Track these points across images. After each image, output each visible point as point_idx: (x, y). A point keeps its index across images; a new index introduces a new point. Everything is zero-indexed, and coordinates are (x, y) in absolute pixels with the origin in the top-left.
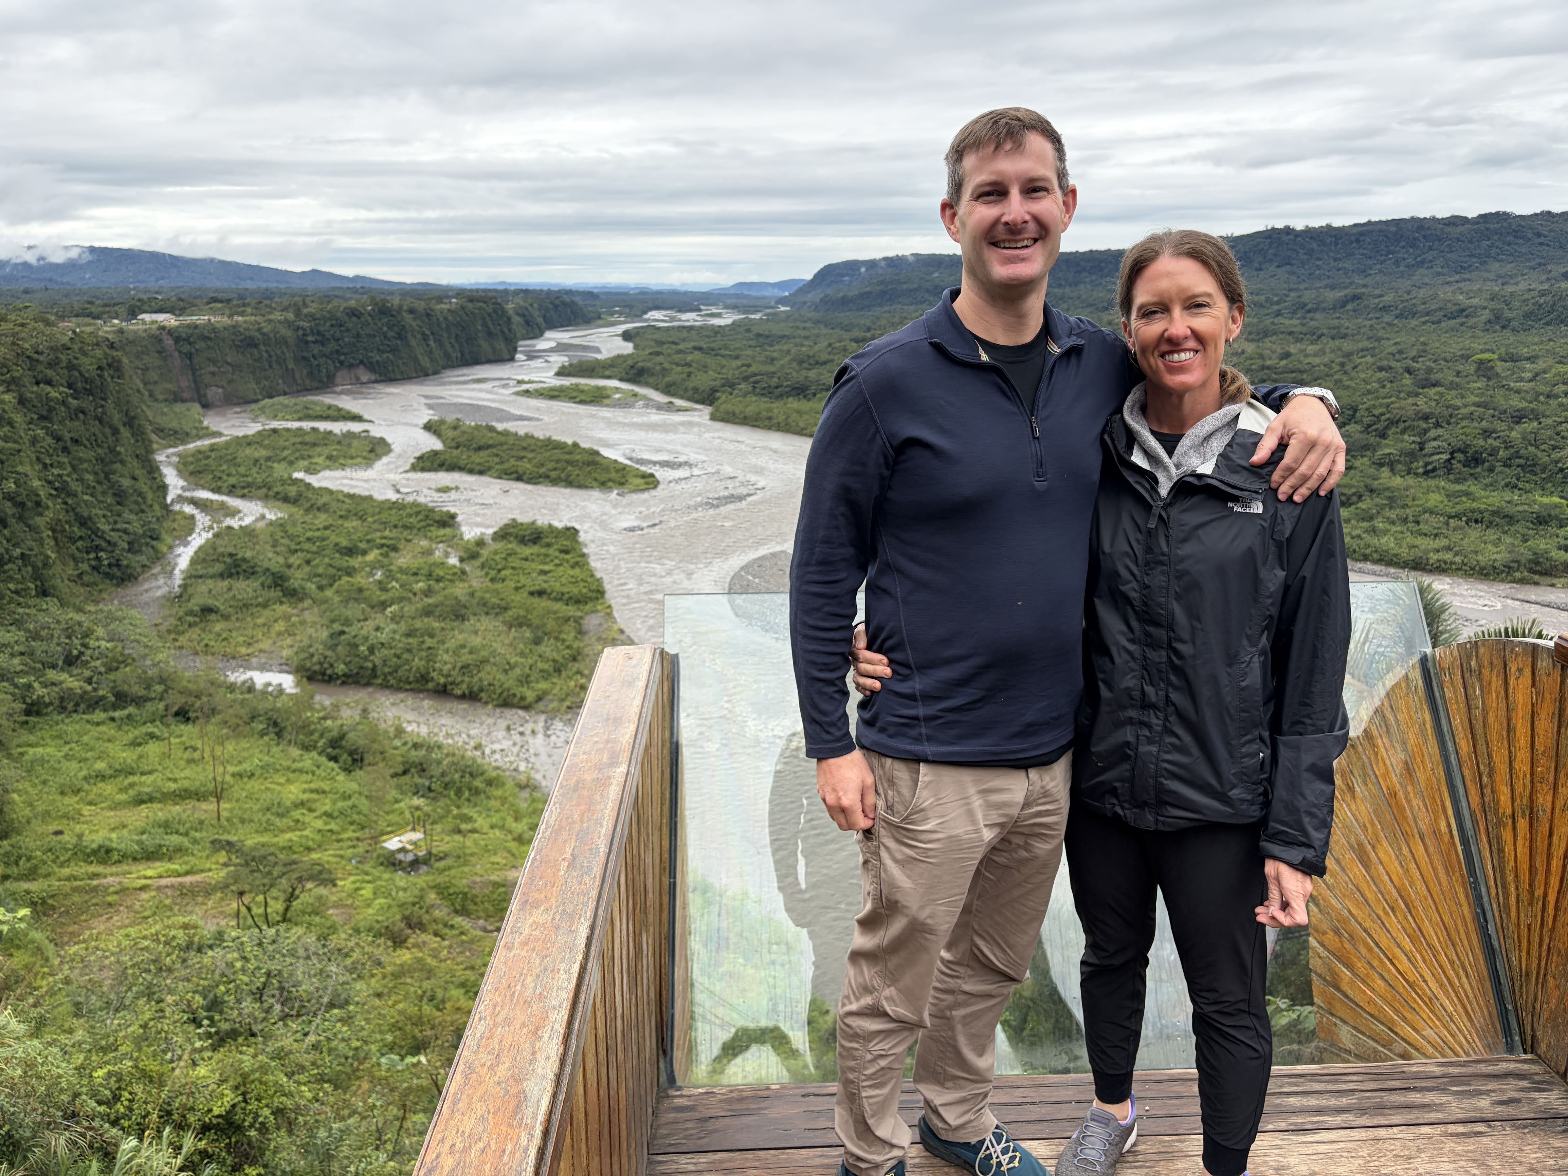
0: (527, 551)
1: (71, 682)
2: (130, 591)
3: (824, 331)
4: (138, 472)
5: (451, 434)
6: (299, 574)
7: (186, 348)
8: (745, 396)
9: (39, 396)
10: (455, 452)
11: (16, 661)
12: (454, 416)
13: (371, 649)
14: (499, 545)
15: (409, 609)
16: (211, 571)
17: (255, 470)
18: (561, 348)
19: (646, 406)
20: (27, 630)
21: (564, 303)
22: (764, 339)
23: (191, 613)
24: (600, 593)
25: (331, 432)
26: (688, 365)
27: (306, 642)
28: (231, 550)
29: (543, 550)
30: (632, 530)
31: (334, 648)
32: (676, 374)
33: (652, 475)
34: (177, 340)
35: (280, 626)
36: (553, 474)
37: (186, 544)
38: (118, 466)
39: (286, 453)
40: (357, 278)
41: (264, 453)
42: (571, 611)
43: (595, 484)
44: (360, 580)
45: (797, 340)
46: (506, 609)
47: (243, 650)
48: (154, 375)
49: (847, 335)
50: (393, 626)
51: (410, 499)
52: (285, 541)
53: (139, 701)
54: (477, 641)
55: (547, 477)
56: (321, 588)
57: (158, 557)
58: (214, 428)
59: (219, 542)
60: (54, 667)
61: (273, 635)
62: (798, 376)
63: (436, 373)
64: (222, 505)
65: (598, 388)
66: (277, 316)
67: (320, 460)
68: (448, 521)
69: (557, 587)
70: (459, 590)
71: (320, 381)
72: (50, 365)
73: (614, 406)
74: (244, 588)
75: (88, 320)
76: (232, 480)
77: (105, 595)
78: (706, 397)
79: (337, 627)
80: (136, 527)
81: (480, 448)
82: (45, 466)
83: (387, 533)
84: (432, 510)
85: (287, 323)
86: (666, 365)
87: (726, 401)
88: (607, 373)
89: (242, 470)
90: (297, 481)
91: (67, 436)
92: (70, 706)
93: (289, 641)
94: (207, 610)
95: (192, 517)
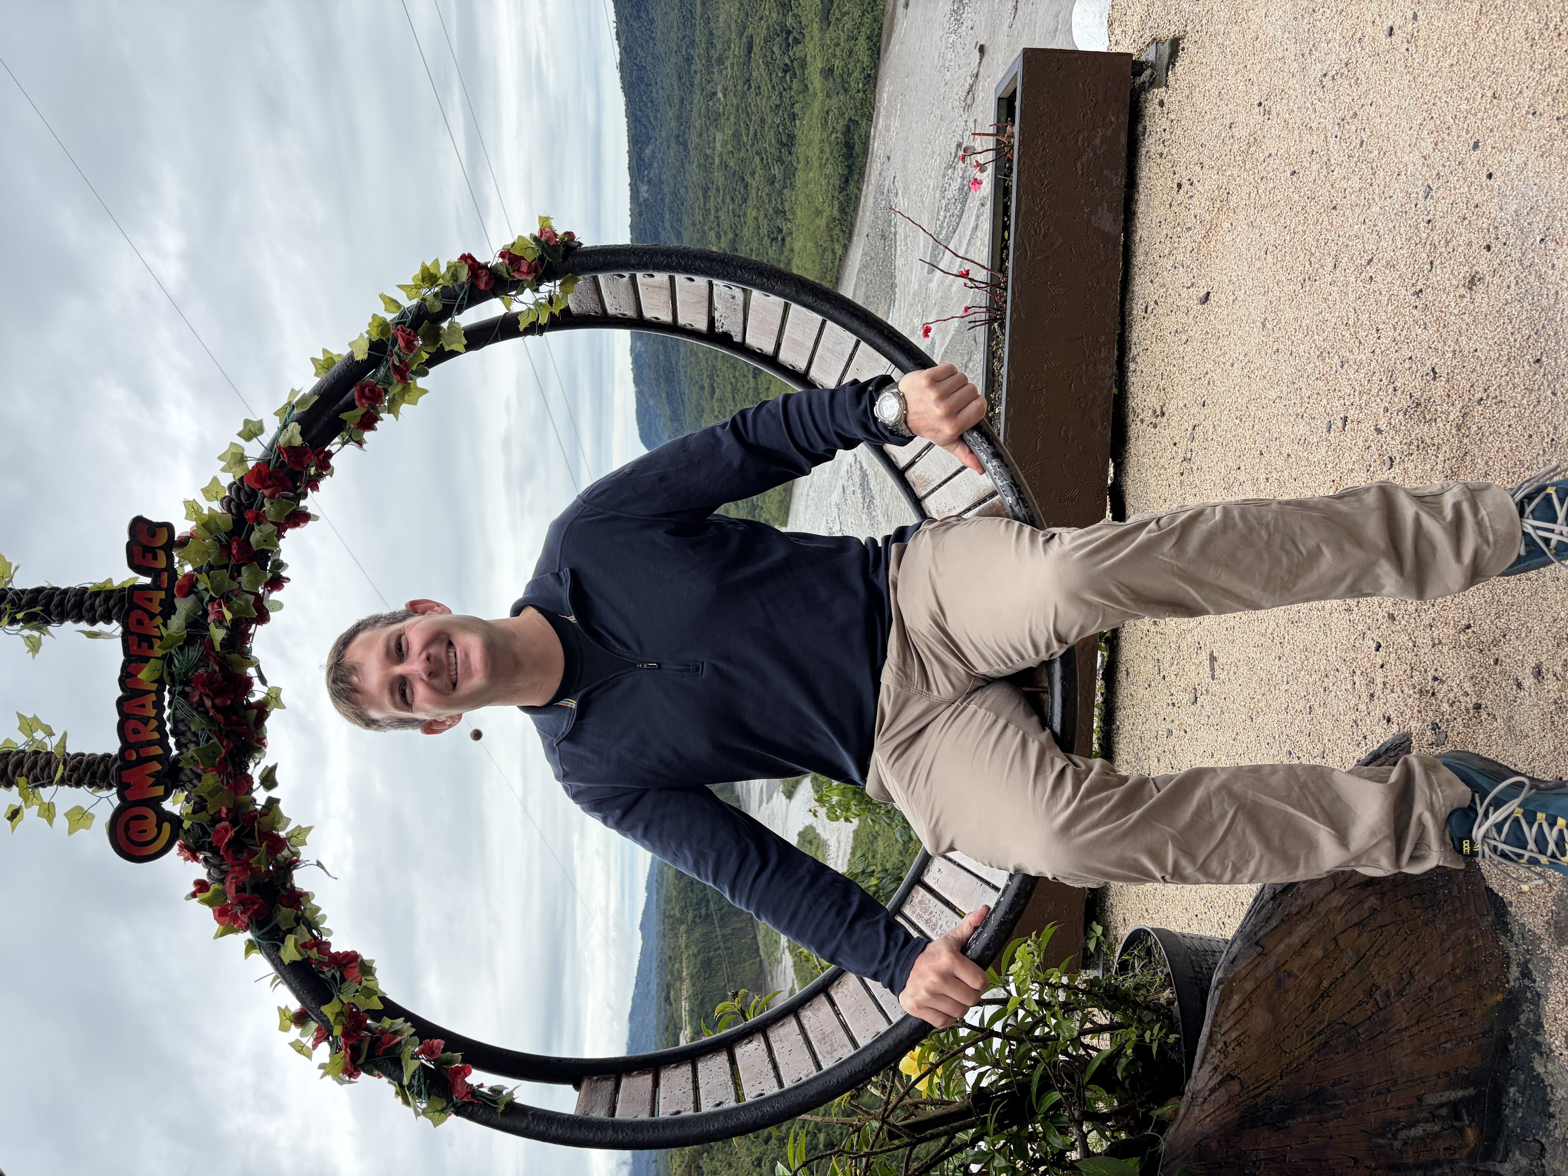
66: (682, 940)
85: (689, 931)
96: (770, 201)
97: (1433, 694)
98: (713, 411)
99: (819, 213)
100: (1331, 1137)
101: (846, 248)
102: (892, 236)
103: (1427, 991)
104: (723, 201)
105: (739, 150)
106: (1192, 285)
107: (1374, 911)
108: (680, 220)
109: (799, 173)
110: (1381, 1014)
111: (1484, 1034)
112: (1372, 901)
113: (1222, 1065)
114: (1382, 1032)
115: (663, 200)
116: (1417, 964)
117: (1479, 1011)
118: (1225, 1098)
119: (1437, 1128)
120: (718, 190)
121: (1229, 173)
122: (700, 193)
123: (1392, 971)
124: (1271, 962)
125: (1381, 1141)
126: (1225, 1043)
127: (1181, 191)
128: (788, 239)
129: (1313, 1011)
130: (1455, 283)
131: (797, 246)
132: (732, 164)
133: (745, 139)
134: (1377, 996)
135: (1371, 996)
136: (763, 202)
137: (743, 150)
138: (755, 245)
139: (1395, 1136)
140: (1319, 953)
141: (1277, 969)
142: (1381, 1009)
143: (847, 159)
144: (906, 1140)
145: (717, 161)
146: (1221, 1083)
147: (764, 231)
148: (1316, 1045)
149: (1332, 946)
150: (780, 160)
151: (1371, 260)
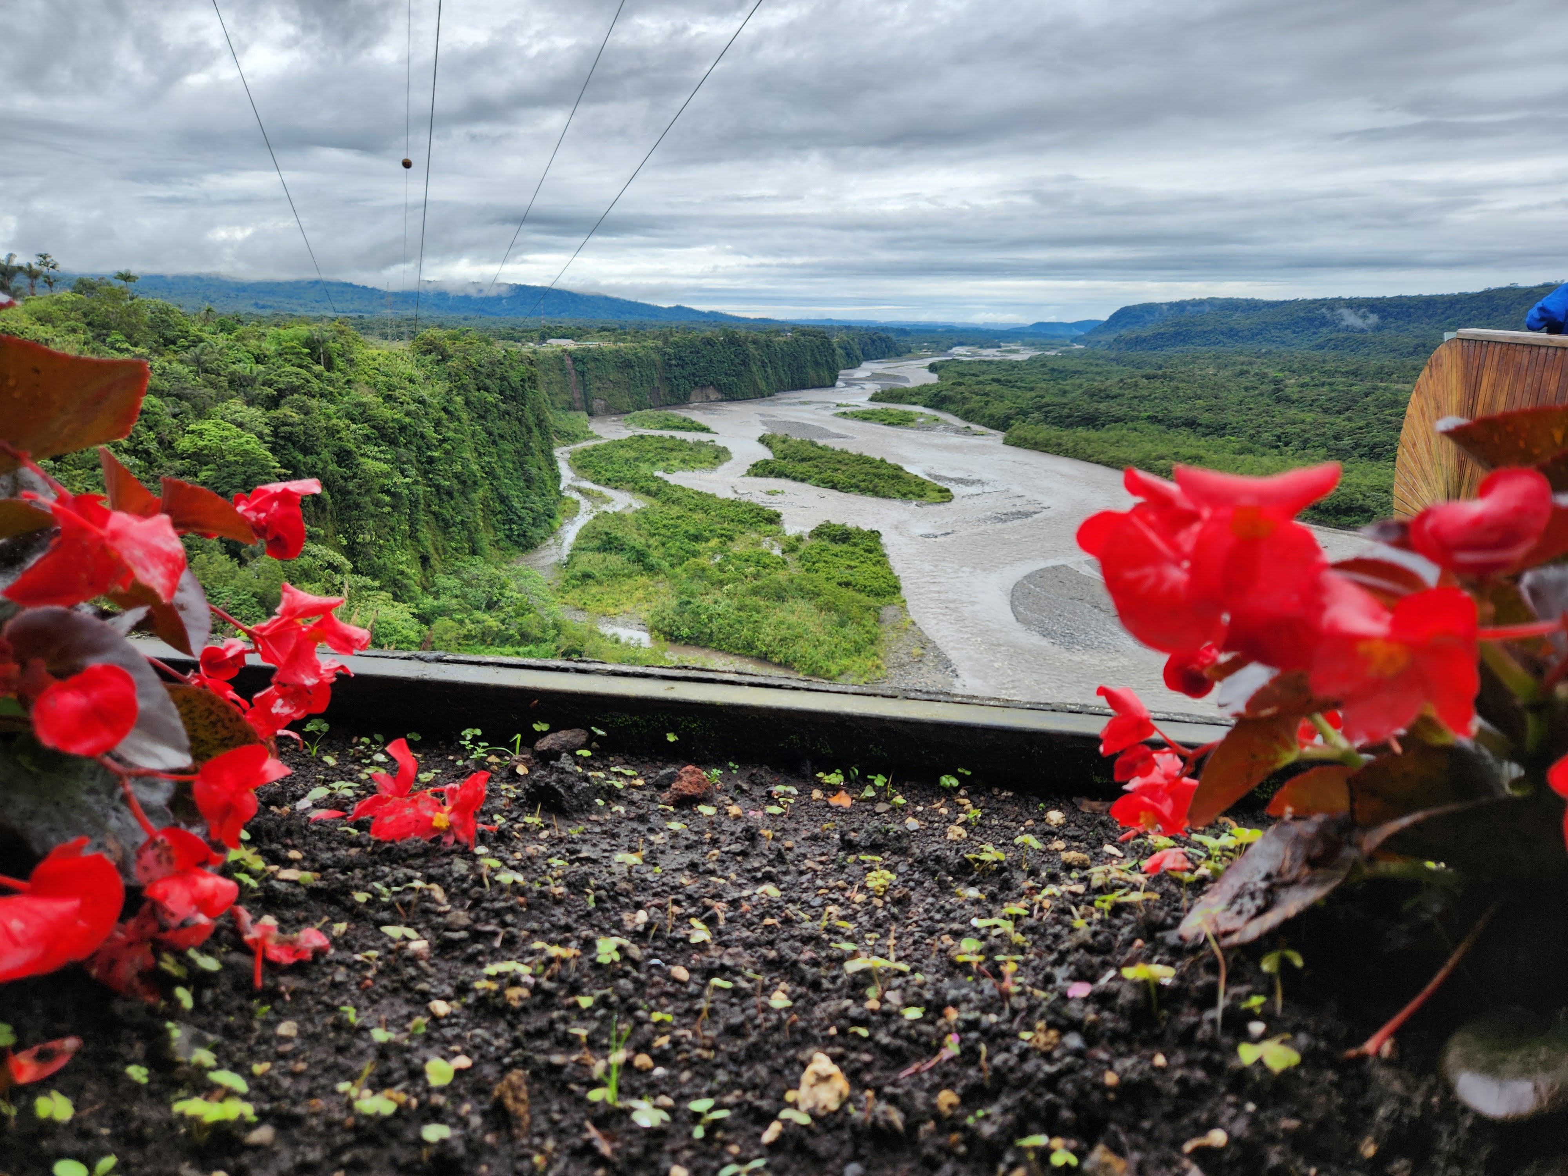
0: (837, 548)
1: (491, 621)
2: (532, 556)
3: (1116, 368)
4: (542, 464)
5: (780, 446)
6: (656, 554)
7: (580, 367)
8: (1037, 424)
9: (479, 400)
10: (783, 462)
11: (454, 601)
13: (710, 618)
14: (815, 542)
15: (742, 589)
16: (591, 545)
17: (626, 467)
18: (875, 377)
19: (946, 430)
20: (463, 579)
21: (880, 338)
22: (1057, 373)
23: (574, 577)
24: (896, 589)
25: (685, 440)
26: (986, 394)
27: (660, 608)
28: (607, 530)
29: (851, 549)
30: (927, 536)
31: (681, 614)
32: (975, 402)
33: (948, 490)
34: (575, 360)
35: (640, 593)
36: (862, 485)
37: (573, 523)
38: (529, 458)
39: (650, 455)
40: (712, 314)
41: (632, 454)
42: (872, 601)
43: (897, 495)
44: (703, 561)
45: (1090, 376)
46: (818, 595)
47: (612, 610)
48: (556, 388)
49: (1138, 372)
50: (728, 601)
51: (745, 499)
52: (647, 526)
53: (538, 641)
54: (793, 619)
55: (857, 487)
56: (672, 566)
57: (552, 532)
58: (596, 433)
59: (598, 523)
60: (478, 608)
61: (634, 600)
62: (1089, 407)
63: (770, 395)
64: (600, 495)
65: (905, 413)
66: (650, 343)
67: (675, 463)
68: (774, 519)
69: (861, 580)
70: (781, 576)
71: (679, 398)
72: (489, 376)
73: (919, 428)
74: (615, 561)
75: (511, 342)
76: (609, 475)
77: (514, 558)
78: (1001, 424)
79: (684, 597)
80: (539, 507)
81: (803, 460)
82: (480, 454)
83: (726, 525)
84: (762, 509)
85: (657, 349)
86: (967, 394)
87: (1020, 429)
88: (914, 400)
89: (616, 467)
90: (656, 479)
91: (496, 432)
92: (489, 640)
93: (646, 606)
94: (587, 576)
95: (578, 502)
96: (1318, 435)
98: (1131, 377)
104: (1334, 390)
109: (1338, 463)
120: (1349, 385)
122: (1355, 368)
132: (1368, 399)
136: (1318, 429)
145: (1380, 384)
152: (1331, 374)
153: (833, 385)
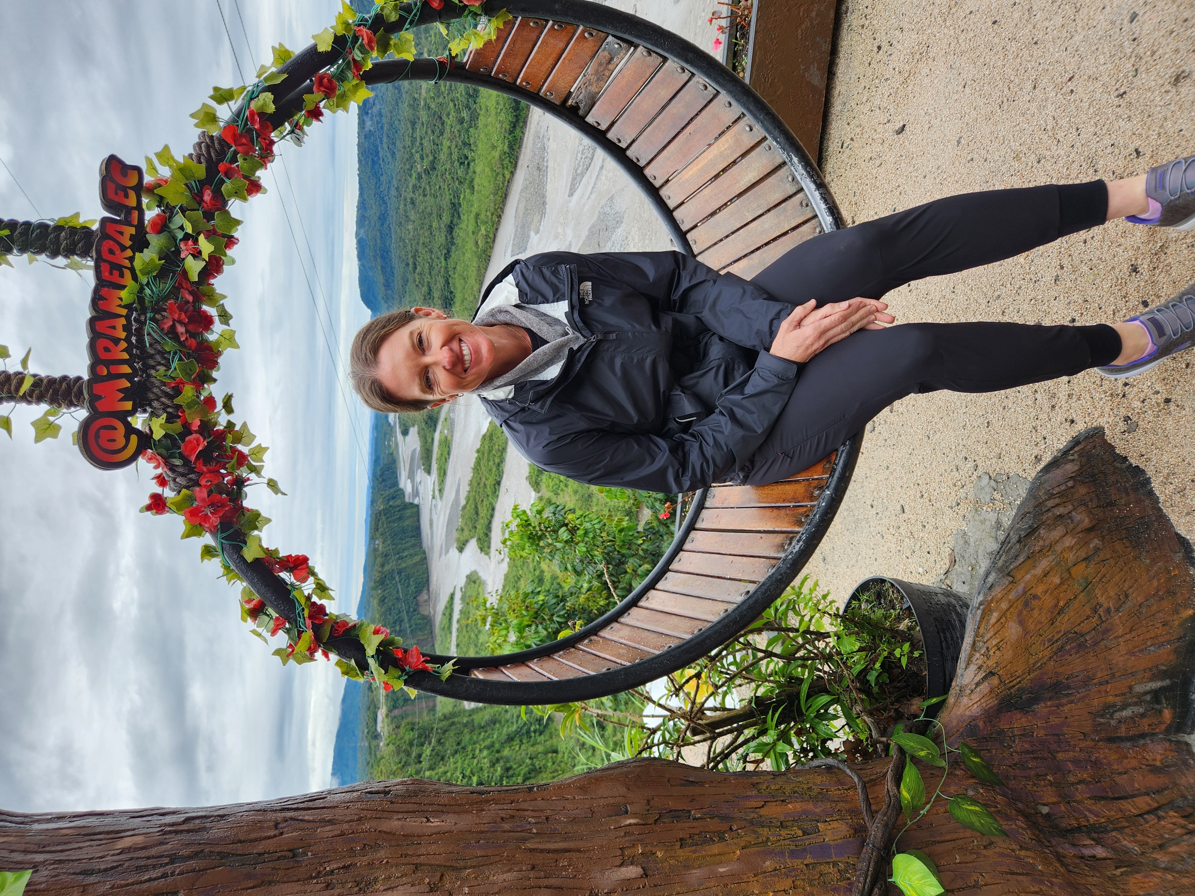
5: (466, 532)
7: (401, 703)
10: (479, 527)
12: (454, 531)
14: (543, 486)
18: (411, 476)
21: (381, 476)
25: (461, 611)
34: (395, 707)
36: (497, 462)
39: (472, 636)
49: (411, 277)
55: (499, 465)
63: (424, 553)
65: (440, 445)
71: (426, 624)
72: (409, 755)
73: (452, 432)
81: (477, 513)
88: (430, 440)
96: (460, 135)
97: (1124, 396)
98: (415, 281)
99: (494, 147)
100: (1066, 718)
101: (512, 173)
102: (544, 168)
103: (1138, 608)
104: (426, 133)
105: (439, 97)
106: (889, 121)
107: (1097, 550)
108: (394, 144)
109: (481, 118)
110: (1104, 625)
111: (1179, 639)
112: (1096, 542)
113: (985, 665)
114: (1103, 639)
115: (382, 128)
116: (1130, 588)
117: (1177, 623)
118: (988, 690)
119: (1141, 710)
120: (423, 124)
121: (930, 31)
122: (409, 125)
123: (1112, 594)
124: (1020, 588)
125: (1102, 720)
126: (987, 648)
127: (881, 52)
128: (472, 164)
129: (1052, 624)
130: (1160, 82)
131: (478, 170)
132: (433, 106)
133: (443, 89)
134: (1101, 611)
135: (1096, 612)
136: (455, 136)
137: (442, 97)
138: (448, 166)
139: (1112, 716)
140: (1057, 580)
141: (1025, 593)
142: (1103, 622)
143: (515, 111)
144: (708, 735)
145: (422, 103)
146: (984, 678)
147: (455, 157)
148: (1054, 650)
149: (1065, 575)
150: (468, 107)
151: (1073, 77)
152: (413, 140)
153: (417, 506)
